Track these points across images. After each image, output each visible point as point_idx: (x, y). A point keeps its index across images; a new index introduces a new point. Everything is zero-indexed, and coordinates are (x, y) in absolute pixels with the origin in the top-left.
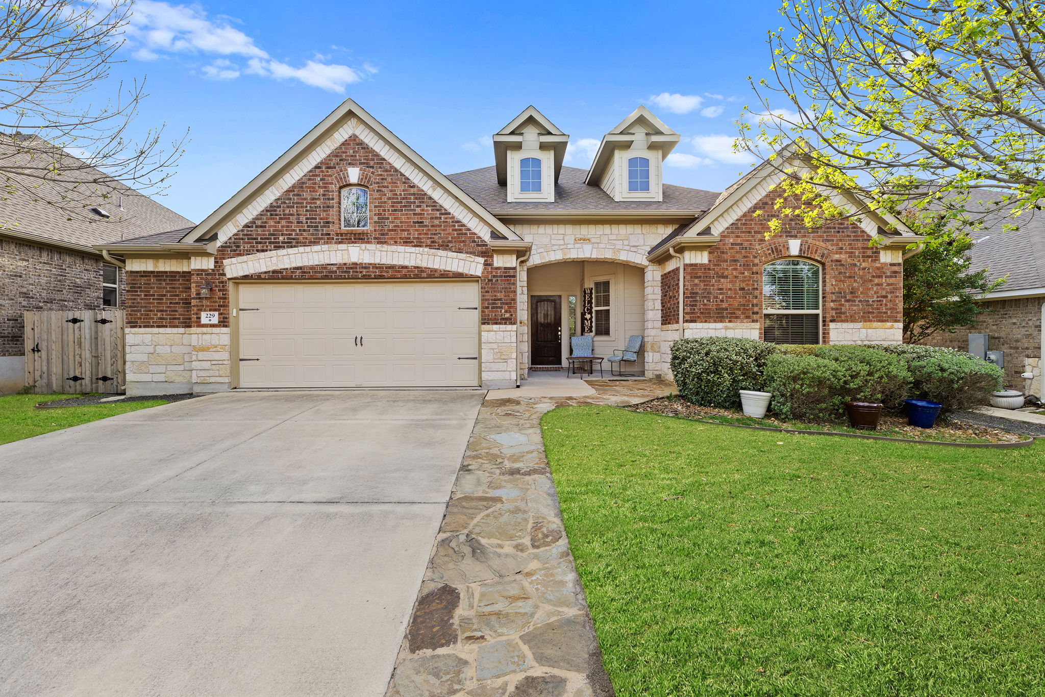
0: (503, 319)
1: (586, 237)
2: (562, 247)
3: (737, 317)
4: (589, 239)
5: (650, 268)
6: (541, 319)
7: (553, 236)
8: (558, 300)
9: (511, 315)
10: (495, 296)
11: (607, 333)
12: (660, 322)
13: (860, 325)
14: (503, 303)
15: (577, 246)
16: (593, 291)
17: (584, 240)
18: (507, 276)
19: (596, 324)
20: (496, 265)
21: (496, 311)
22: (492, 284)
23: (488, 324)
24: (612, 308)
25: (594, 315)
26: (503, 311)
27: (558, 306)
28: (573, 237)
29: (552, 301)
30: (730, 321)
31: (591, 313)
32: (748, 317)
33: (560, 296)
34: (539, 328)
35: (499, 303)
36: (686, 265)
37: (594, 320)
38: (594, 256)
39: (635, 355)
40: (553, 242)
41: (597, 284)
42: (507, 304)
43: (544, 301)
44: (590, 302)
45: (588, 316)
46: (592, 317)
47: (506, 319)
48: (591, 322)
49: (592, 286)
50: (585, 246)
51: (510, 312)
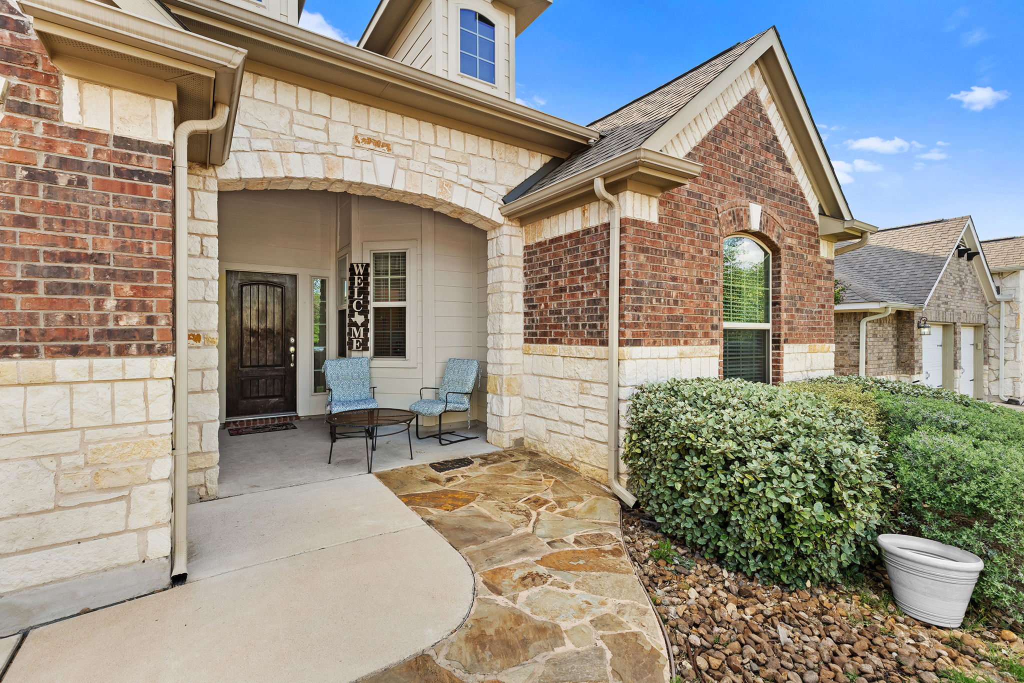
0: (111, 334)
1: (381, 138)
2: (322, 149)
3: (694, 335)
4: (388, 146)
5: (506, 229)
6: (251, 321)
7: (298, 116)
8: (288, 284)
9: (151, 320)
10: (70, 242)
11: (399, 351)
12: (521, 338)
13: (805, 347)
14: (113, 275)
15: (360, 153)
16: (371, 270)
17: (378, 144)
18: (131, 174)
19: (376, 335)
20: (71, 116)
21: (71, 304)
22: (50, 193)
23: (29, 353)
24: (411, 305)
25: (371, 316)
26: (110, 303)
27: (289, 295)
28: (350, 132)
29: (274, 285)
30: (686, 343)
31: (365, 313)
32: (706, 335)
33: (294, 277)
34: (246, 338)
35: (89, 274)
36: (625, 223)
37: (371, 326)
38: (399, 186)
39: (466, 399)
40: (298, 131)
41: (377, 257)
42: (127, 277)
43: (258, 283)
44: (364, 291)
45: (359, 319)
46: (367, 321)
47: (128, 334)
48: (366, 331)
49: (368, 259)
50: (379, 159)
51: (144, 307)
